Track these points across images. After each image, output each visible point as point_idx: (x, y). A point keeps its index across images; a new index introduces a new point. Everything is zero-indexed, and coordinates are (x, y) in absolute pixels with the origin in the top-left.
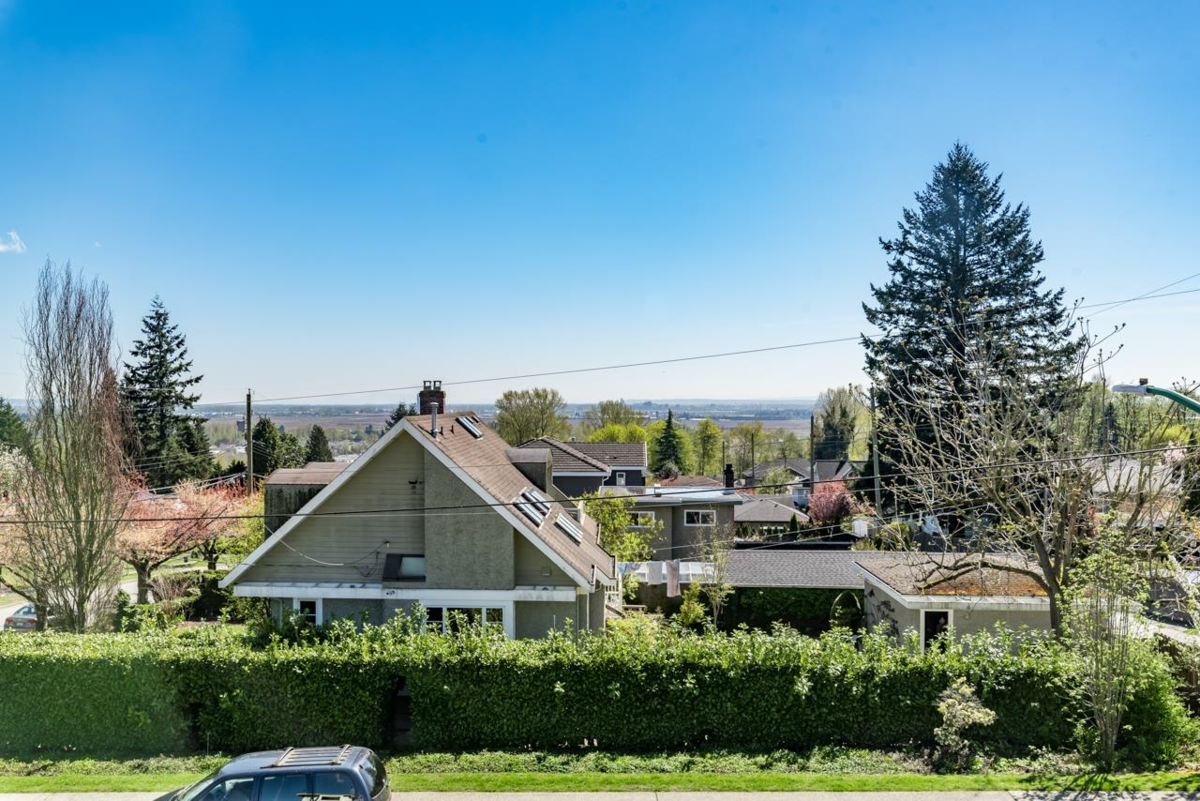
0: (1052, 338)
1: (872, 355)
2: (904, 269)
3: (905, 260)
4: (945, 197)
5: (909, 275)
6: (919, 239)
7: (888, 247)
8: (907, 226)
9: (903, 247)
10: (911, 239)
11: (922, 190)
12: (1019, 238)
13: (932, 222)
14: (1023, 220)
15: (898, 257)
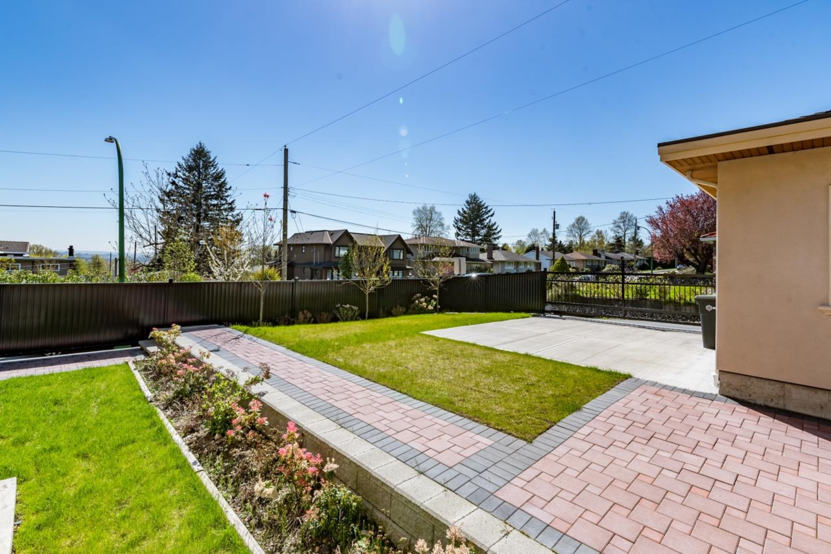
0: (232, 216)
1: (161, 216)
2: (176, 185)
3: (176, 180)
4: (194, 160)
5: (177, 187)
6: (184, 175)
7: (169, 174)
8: (179, 168)
9: (176, 176)
10: (179, 174)
11: (186, 156)
12: (222, 180)
13: (190, 169)
14: (223, 174)
15: (174, 179)
